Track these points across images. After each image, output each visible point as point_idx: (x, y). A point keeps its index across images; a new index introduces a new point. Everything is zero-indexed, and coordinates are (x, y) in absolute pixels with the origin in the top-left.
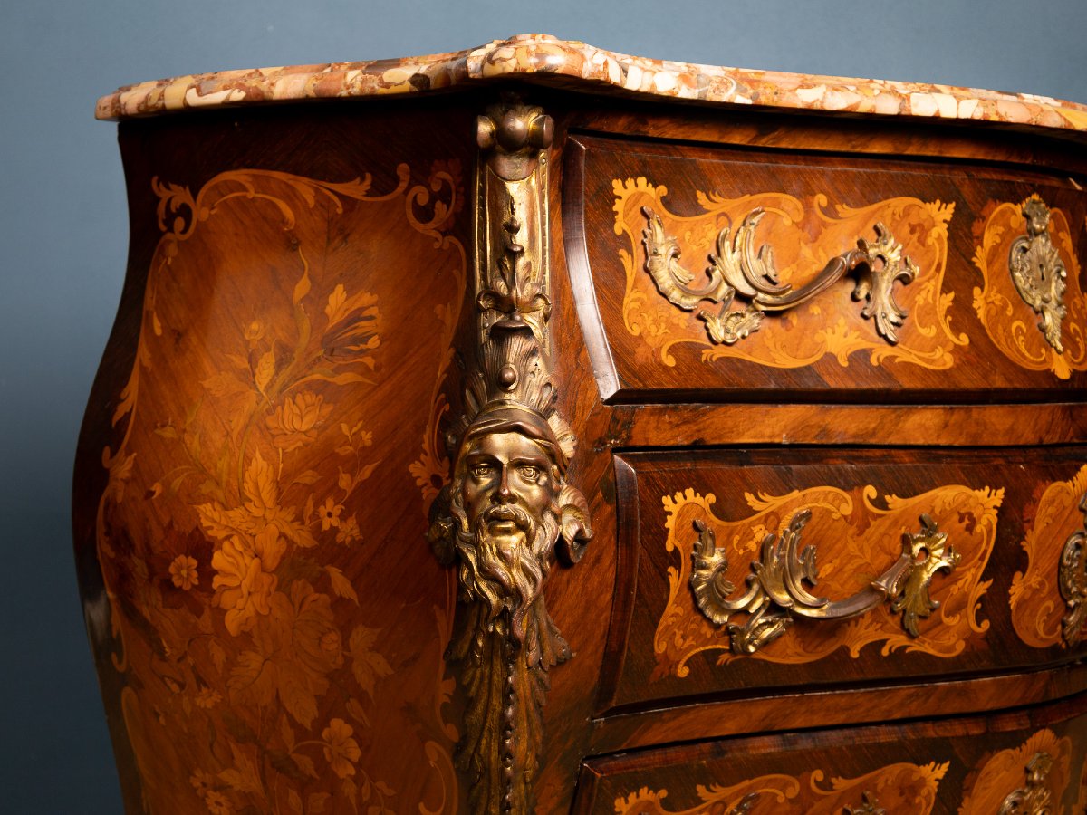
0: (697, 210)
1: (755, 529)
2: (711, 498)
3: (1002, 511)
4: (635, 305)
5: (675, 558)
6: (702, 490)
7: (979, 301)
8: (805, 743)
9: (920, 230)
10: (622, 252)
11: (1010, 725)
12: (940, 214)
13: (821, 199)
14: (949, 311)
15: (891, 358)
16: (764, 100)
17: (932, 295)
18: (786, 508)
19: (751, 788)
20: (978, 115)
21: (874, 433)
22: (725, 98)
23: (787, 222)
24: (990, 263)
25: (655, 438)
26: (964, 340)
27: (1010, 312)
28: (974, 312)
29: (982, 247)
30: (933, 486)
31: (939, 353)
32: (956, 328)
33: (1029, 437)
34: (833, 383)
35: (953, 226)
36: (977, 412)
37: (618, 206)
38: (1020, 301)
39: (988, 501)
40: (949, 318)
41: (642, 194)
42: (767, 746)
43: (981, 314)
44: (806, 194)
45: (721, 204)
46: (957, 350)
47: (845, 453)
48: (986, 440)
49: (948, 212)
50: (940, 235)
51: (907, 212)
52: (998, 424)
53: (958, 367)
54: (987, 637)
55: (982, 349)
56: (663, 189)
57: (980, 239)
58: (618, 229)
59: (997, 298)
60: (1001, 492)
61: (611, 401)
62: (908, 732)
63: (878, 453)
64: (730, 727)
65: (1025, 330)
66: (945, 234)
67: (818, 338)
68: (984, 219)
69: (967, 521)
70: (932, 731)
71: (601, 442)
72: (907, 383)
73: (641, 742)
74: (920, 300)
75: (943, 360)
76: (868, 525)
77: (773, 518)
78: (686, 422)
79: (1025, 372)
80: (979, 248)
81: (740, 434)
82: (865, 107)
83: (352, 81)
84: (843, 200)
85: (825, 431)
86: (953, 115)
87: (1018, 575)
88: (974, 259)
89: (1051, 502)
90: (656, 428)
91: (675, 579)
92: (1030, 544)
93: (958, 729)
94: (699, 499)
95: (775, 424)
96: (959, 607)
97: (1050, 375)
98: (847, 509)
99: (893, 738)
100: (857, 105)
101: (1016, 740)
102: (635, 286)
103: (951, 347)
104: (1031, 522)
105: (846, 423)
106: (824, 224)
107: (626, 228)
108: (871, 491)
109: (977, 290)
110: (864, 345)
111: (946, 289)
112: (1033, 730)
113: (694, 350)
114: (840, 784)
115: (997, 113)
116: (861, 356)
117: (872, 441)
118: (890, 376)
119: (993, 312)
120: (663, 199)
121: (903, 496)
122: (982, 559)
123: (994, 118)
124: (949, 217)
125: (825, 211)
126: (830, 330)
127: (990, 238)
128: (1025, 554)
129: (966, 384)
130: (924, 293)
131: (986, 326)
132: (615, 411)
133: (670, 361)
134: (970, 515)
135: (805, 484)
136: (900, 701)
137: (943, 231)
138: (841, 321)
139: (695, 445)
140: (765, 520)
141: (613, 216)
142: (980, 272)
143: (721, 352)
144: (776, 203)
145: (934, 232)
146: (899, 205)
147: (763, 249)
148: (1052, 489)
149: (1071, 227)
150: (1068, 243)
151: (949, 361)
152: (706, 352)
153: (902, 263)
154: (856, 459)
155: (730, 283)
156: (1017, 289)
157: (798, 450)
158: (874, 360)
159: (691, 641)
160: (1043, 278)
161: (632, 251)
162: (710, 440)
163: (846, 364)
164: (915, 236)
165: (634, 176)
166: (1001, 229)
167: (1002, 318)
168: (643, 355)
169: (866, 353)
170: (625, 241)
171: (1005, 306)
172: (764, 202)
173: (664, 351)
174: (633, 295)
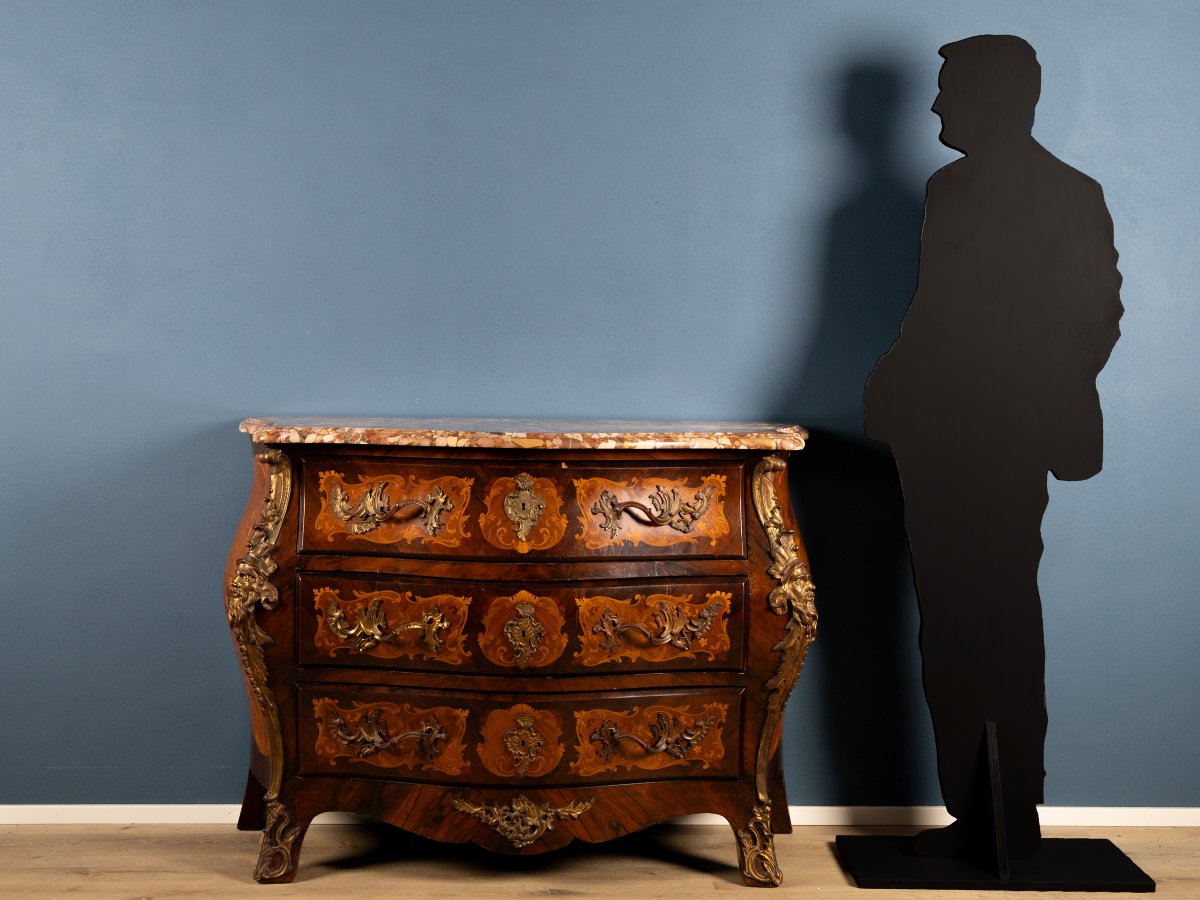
0: (358, 482)
1: (357, 604)
2: (337, 591)
3: (470, 607)
4: (322, 518)
5: (320, 612)
6: (333, 588)
7: (482, 520)
8: (399, 692)
9: (457, 490)
11: (500, 699)
12: (467, 484)
14: (465, 523)
15: (431, 541)
16: (372, 443)
17: (460, 517)
18: (371, 597)
19: (379, 706)
20: (467, 445)
21: (417, 571)
22: (355, 443)
23: (397, 486)
24: (492, 503)
25: (317, 567)
26: (469, 535)
27: (498, 524)
28: (479, 524)
29: (489, 496)
30: (437, 594)
31: (453, 541)
32: (466, 530)
33: (494, 576)
34: (401, 551)
35: (473, 489)
36: (467, 565)
37: (321, 481)
38: (506, 519)
39: (464, 602)
40: (464, 526)
41: (333, 476)
42: (384, 691)
43: (482, 525)
44: (406, 475)
45: (369, 479)
46: (463, 540)
47: (402, 578)
48: (469, 577)
49: (471, 482)
50: (466, 491)
51: (451, 482)
52: (478, 570)
53: (461, 546)
54: (472, 658)
55: (477, 536)
56: (342, 475)
57: (488, 493)
58: (321, 490)
59: (492, 517)
60: (470, 599)
61: (302, 553)
62: (446, 694)
63: (417, 579)
64: (364, 681)
65: (505, 532)
66: (469, 491)
67: (401, 532)
68: (491, 484)
69: (453, 610)
70: (458, 696)
71: (291, 568)
72: (434, 552)
73: (325, 680)
74: (452, 518)
75: (455, 543)
76: (407, 607)
77: (366, 601)
78: (334, 562)
79: (498, 550)
80: (487, 497)
81: (359, 568)
82: (416, 443)
84: (422, 477)
85: (396, 569)
86: (454, 445)
87: (481, 634)
88: (484, 501)
89: (498, 605)
90: (318, 564)
91: (320, 619)
92: (486, 621)
93: (472, 697)
94: (331, 591)
95: (376, 565)
96: (454, 644)
97: (514, 552)
98: (399, 600)
99: (439, 695)
101: (506, 706)
102: (325, 511)
103: (461, 538)
104: (486, 613)
105: (405, 567)
106: (413, 487)
107: (325, 489)
108: (409, 594)
109: (482, 515)
110: (420, 536)
111: (466, 513)
112: (514, 703)
113: (344, 535)
114: (419, 711)
116: (417, 540)
117: (415, 574)
118: (428, 549)
119: (489, 523)
120: (342, 478)
121: (424, 597)
122: (462, 625)
123: (475, 446)
124: (472, 484)
125: (414, 481)
126: (407, 529)
127: (493, 492)
128: (484, 625)
129: (463, 555)
130: (454, 515)
131: (483, 530)
132: (301, 557)
133: (331, 539)
134: (455, 607)
135: (381, 588)
136: (440, 680)
137: (468, 489)
138: (414, 526)
139: (337, 571)
140: (362, 601)
141: (319, 485)
142: (486, 507)
143: (355, 537)
144: (393, 479)
145: (464, 490)
146: (447, 479)
147: (384, 497)
148: (498, 599)
149: (556, 485)
150: (553, 492)
151: (458, 543)
152: (349, 537)
153: (444, 503)
154: (405, 581)
155: (367, 510)
156: (505, 514)
157: (383, 576)
158: (423, 543)
159: (333, 644)
160: (524, 509)
161: (325, 498)
162: (344, 570)
163: (409, 543)
164: (454, 493)
165: (329, 470)
166: (501, 489)
167: (493, 526)
168: (319, 537)
169: (420, 539)
170: (324, 494)
171: (497, 521)
172: (387, 479)
173: (330, 536)
174: (323, 515)
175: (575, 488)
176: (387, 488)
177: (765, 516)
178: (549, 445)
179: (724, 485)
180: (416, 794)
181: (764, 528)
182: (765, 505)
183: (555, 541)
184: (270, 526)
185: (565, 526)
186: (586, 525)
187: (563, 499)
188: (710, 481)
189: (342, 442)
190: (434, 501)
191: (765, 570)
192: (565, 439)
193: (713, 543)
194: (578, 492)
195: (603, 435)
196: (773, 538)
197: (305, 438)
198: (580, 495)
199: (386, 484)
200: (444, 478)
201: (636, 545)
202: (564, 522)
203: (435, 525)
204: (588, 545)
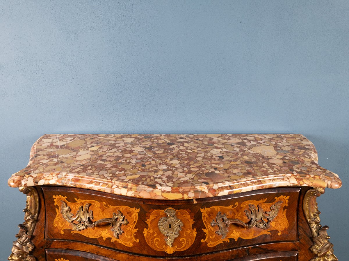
0: (75, 201)
2: (68, 260)
4: (58, 220)
6: (65, 259)
7: (145, 232)
9: (130, 213)
10: (56, 209)
12: (135, 212)
14: (135, 233)
15: (116, 241)
17: (132, 229)
20: (133, 195)
22: (68, 185)
23: (97, 207)
24: (151, 223)
25: (57, 247)
26: (138, 240)
27: (155, 235)
28: (143, 234)
29: (149, 219)
31: (129, 243)
32: (136, 237)
34: (101, 243)
35: (139, 214)
37: (55, 200)
38: (160, 233)
40: (135, 235)
41: (61, 198)
43: (145, 235)
44: (101, 201)
45: (81, 201)
46: (134, 243)
49: (138, 210)
50: (136, 215)
51: (126, 209)
53: (133, 247)
56: (66, 197)
57: (149, 217)
58: (55, 204)
59: (152, 231)
61: (47, 239)
65: (159, 240)
67: (100, 233)
68: (150, 213)
71: (42, 247)
72: (118, 248)
74: (128, 229)
75: (130, 244)
78: (65, 244)
79: (155, 251)
80: (148, 219)
81: (79, 249)
84: (109, 204)
86: (125, 195)
88: (146, 222)
90: (57, 245)
97: (165, 252)
102: (58, 216)
103: (133, 241)
106: (105, 208)
107: (57, 204)
109: (145, 229)
110: (110, 237)
111: (136, 228)
113: (70, 231)
115: (139, 196)
116: (109, 239)
118: (115, 245)
119: (150, 234)
120: (66, 199)
124: (138, 212)
125: (105, 205)
126: (103, 232)
127: (151, 217)
129: (135, 251)
130: (129, 228)
131: (146, 238)
132: (47, 241)
133: (62, 233)
138: (107, 230)
139: (67, 249)
141: (54, 202)
142: (147, 225)
143: (75, 232)
144: (94, 202)
145: (134, 214)
146: (124, 207)
147: (89, 212)
149: (190, 213)
150: (189, 217)
151: (131, 245)
152: (72, 232)
153: (123, 220)
155: (81, 219)
156: (159, 230)
158: (112, 241)
160: (170, 227)
161: (58, 209)
162: (70, 249)
163: (105, 240)
164: (128, 215)
165: (58, 195)
166: (156, 215)
167: (152, 236)
168: (56, 231)
169: (110, 239)
170: (57, 207)
171: (154, 233)
172: (91, 202)
173: (62, 230)
174: (58, 218)
175: (201, 213)
176: (91, 207)
177: (310, 217)
178: (186, 197)
179: (287, 201)
181: (309, 224)
182: (311, 211)
183: (190, 245)
184: (29, 225)
185: (195, 235)
186: (207, 233)
187: (194, 220)
188: (279, 199)
189: (60, 184)
190: (117, 218)
191: (308, 247)
192: (196, 192)
193: (279, 234)
194: (203, 215)
195: (220, 185)
196: (314, 230)
197: (37, 183)
198: (204, 216)
199: (90, 205)
200: (122, 206)
201: (236, 240)
202: (195, 233)
203: (118, 232)
204: (208, 245)
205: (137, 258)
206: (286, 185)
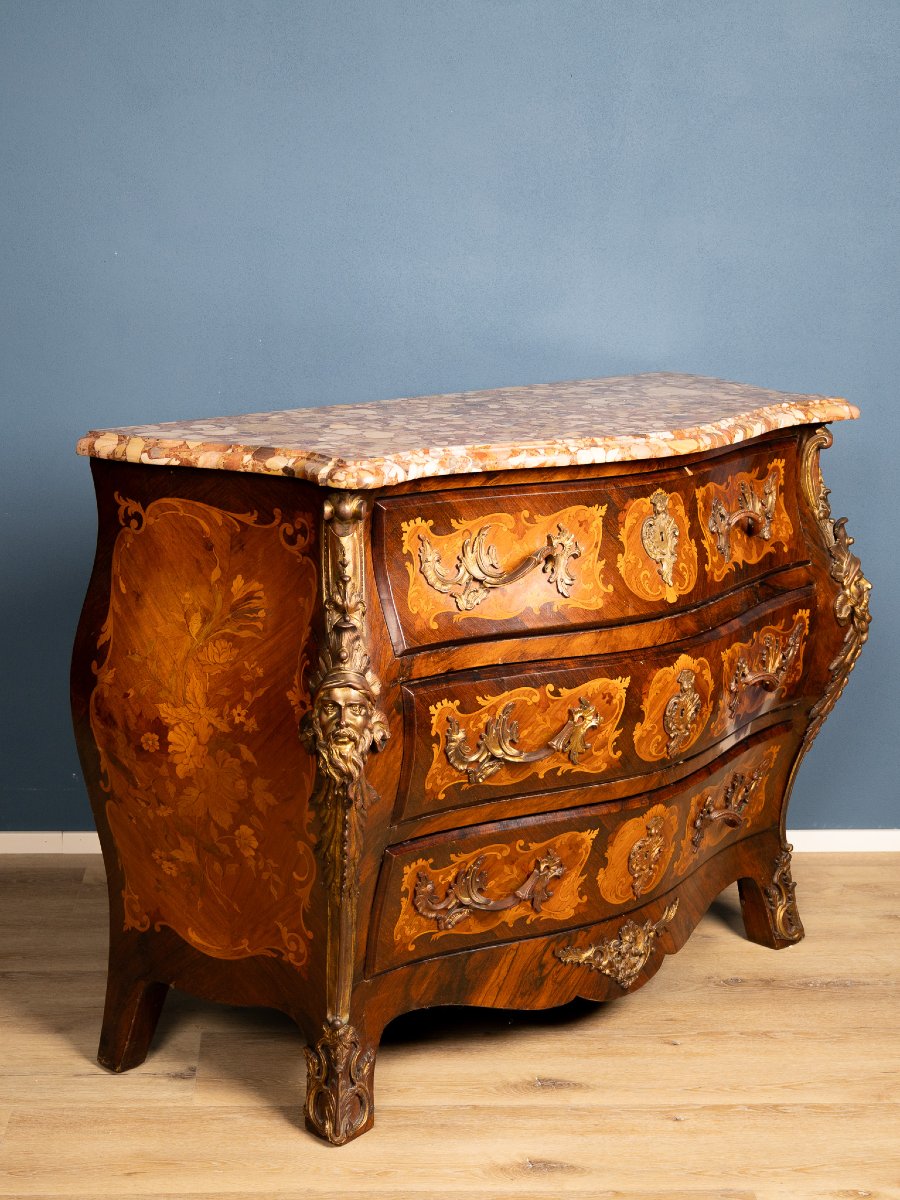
0: (451, 530)
1: (482, 716)
2: (457, 702)
3: (628, 690)
4: (415, 594)
5: (437, 739)
6: (452, 699)
7: (621, 562)
8: (513, 825)
9: (584, 524)
10: (407, 564)
11: (636, 804)
12: (598, 512)
13: (526, 513)
14: (602, 572)
15: (565, 607)
16: (489, 469)
17: (592, 563)
18: (500, 702)
19: (482, 853)
20: (618, 459)
21: (553, 652)
22: (464, 470)
23: (505, 529)
24: (629, 537)
25: (425, 672)
26: (611, 588)
27: (640, 566)
28: (618, 570)
29: (624, 528)
30: (587, 681)
31: (593, 600)
32: (605, 582)
33: (648, 643)
34: (530, 625)
35: (606, 520)
36: (615, 631)
37: (405, 537)
38: (647, 557)
39: (620, 685)
40: (602, 576)
41: (418, 527)
42: (491, 828)
43: (622, 571)
44: (516, 511)
45: (465, 524)
46: (606, 594)
47: (535, 665)
48: (620, 648)
49: (603, 511)
50: (597, 525)
51: (577, 514)
52: (630, 637)
53: (606, 607)
54: (620, 760)
55: (623, 593)
56: (431, 522)
57: (623, 524)
58: (405, 551)
59: (632, 558)
60: (628, 679)
61: (401, 655)
62: (574, 814)
63: (556, 663)
64: (469, 821)
65: (649, 576)
66: (601, 524)
67: (522, 598)
68: (625, 510)
69: (607, 698)
70: (589, 812)
71: (395, 680)
72: (575, 620)
73: (420, 834)
74: (584, 567)
75: (597, 603)
76: (548, 707)
77: (495, 707)
78: (443, 659)
79: (648, 603)
80: (622, 529)
81: (475, 662)
82: (549, 463)
83: (247, 463)
84: (539, 512)
85: (524, 654)
86: (603, 461)
87: (638, 724)
88: (619, 536)
89: (659, 681)
90: (426, 667)
91: (437, 750)
92: (646, 707)
93: (604, 810)
94: (450, 704)
95: (495, 653)
96: (604, 745)
97: (664, 602)
98: (536, 699)
99: (565, 818)
100: (544, 464)
101: (640, 812)
102: (415, 584)
103: (602, 594)
104: (647, 694)
105: (537, 647)
106: (527, 528)
107: (410, 549)
108: (551, 687)
109: (620, 555)
110: (549, 600)
111: (601, 557)
112: (651, 805)
113: (449, 616)
114: (534, 846)
116: (547, 607)
117: (553, 657)
118: (564, 618)
119: (629, 568)
120: (431, 527)
121: (570, 688)
122: (616, 718)
123: (628, 459)
124: (603, 514)
125: (527, 520)
127: (629, 521)
128: (643, 712)
130: (586, 563)
131: (625, 578)
132: (402, 660)
133: (435, 626)
134: (609, 694)
135: (512, 686)
136: (571, 796)
137: (599, 522)
139: (448, 672)
140: (488, 710)
141: (402, 543)
142: (622, 544)
144: (500, 520)
145: (594, 524)
146: (573, 510)
148: (660, 673)
149: (684, 500)
150: (683, 510)
151: (600, 603)
152: (455, 617)
154: (542, 669)
155: (471, 573)
156: (646, 551)
157: (508, 667)
158: (554, 609)
159: (445, 781)
160: (662, 540)
161: (413, 562)
162: (457, 668)
163: (538, 613)
164: (582, 528)
165: (414, 518)
166: (636, 515)
167: (634, 570)
168: (419, 624)
169: (551, 604)
170: (410, 556)
171: (637, 562)
172: (491, 520)
173: (431, 620)
174: (414, 589)
175: (696, 501)
178: (701, 446)
179: (783, 472)
180: (510, 957)
182: (815, 491)
183: (694, 578)
185: (696, 556)
186: (709, 550)
187: (689, 519)
188: (772, 468)
192: (709, 435)
193: (786, 549)
194: (698, 506)
195: (728, 421)
198: (700, 509)
200: (569, 509)
201: (741, 567)
202: (695, 550)
203: (567, 581)
204: (714, 578)
205: (614, 633)
206: (791, 425)
